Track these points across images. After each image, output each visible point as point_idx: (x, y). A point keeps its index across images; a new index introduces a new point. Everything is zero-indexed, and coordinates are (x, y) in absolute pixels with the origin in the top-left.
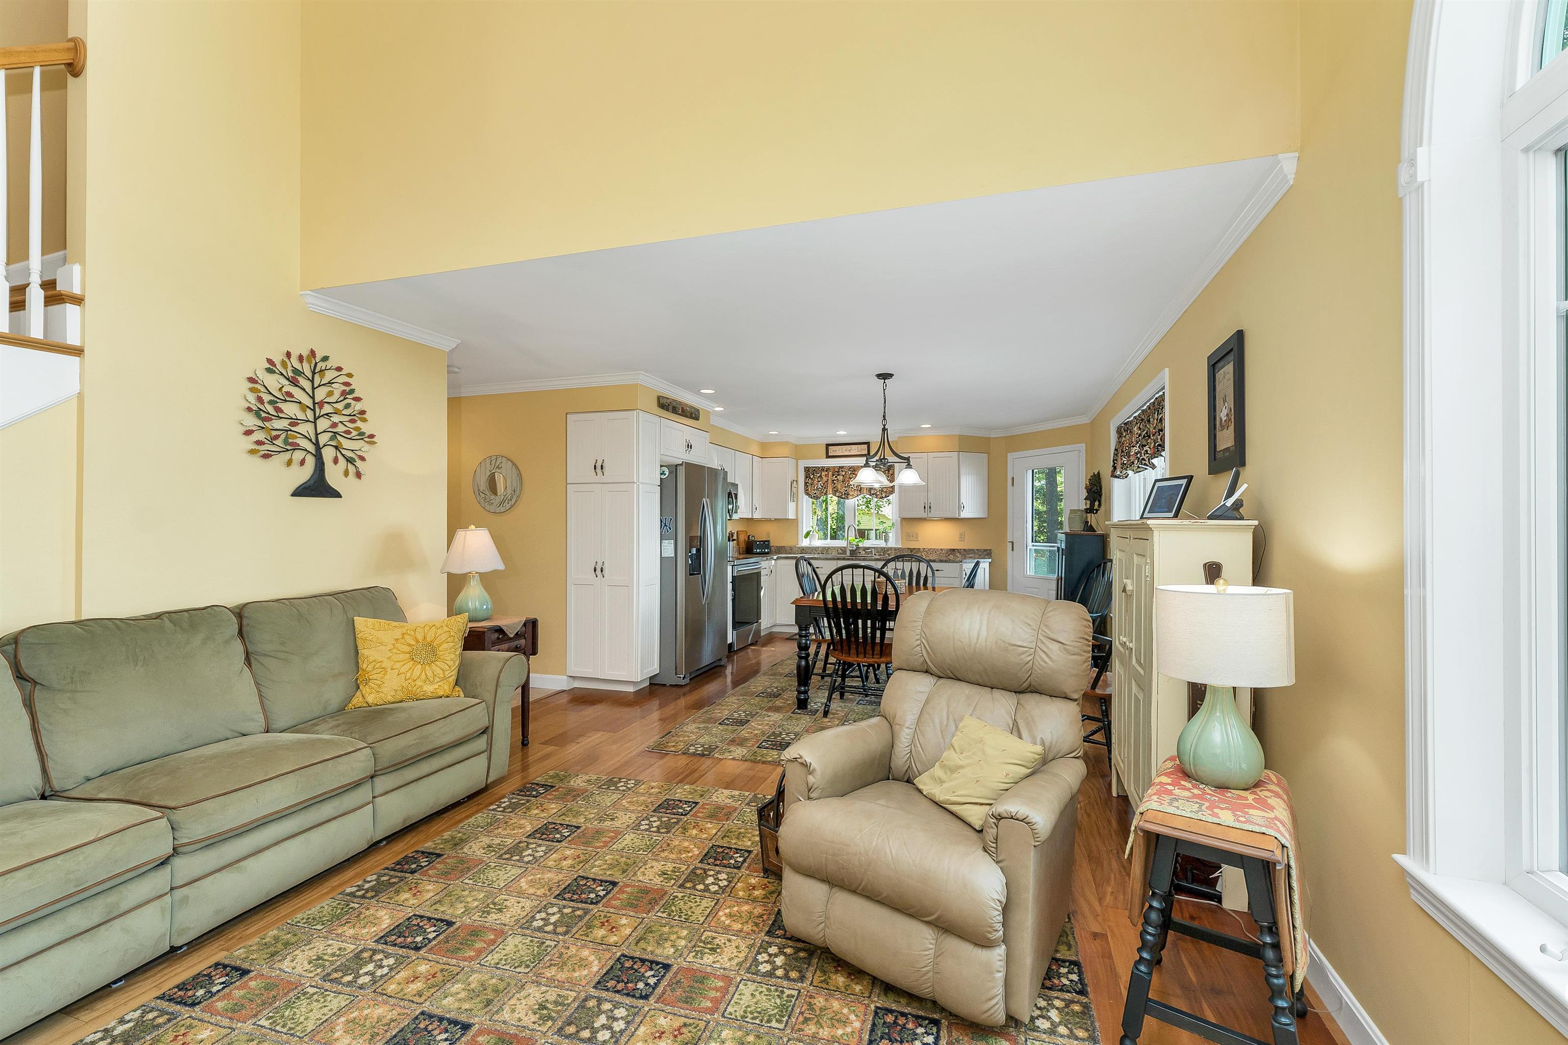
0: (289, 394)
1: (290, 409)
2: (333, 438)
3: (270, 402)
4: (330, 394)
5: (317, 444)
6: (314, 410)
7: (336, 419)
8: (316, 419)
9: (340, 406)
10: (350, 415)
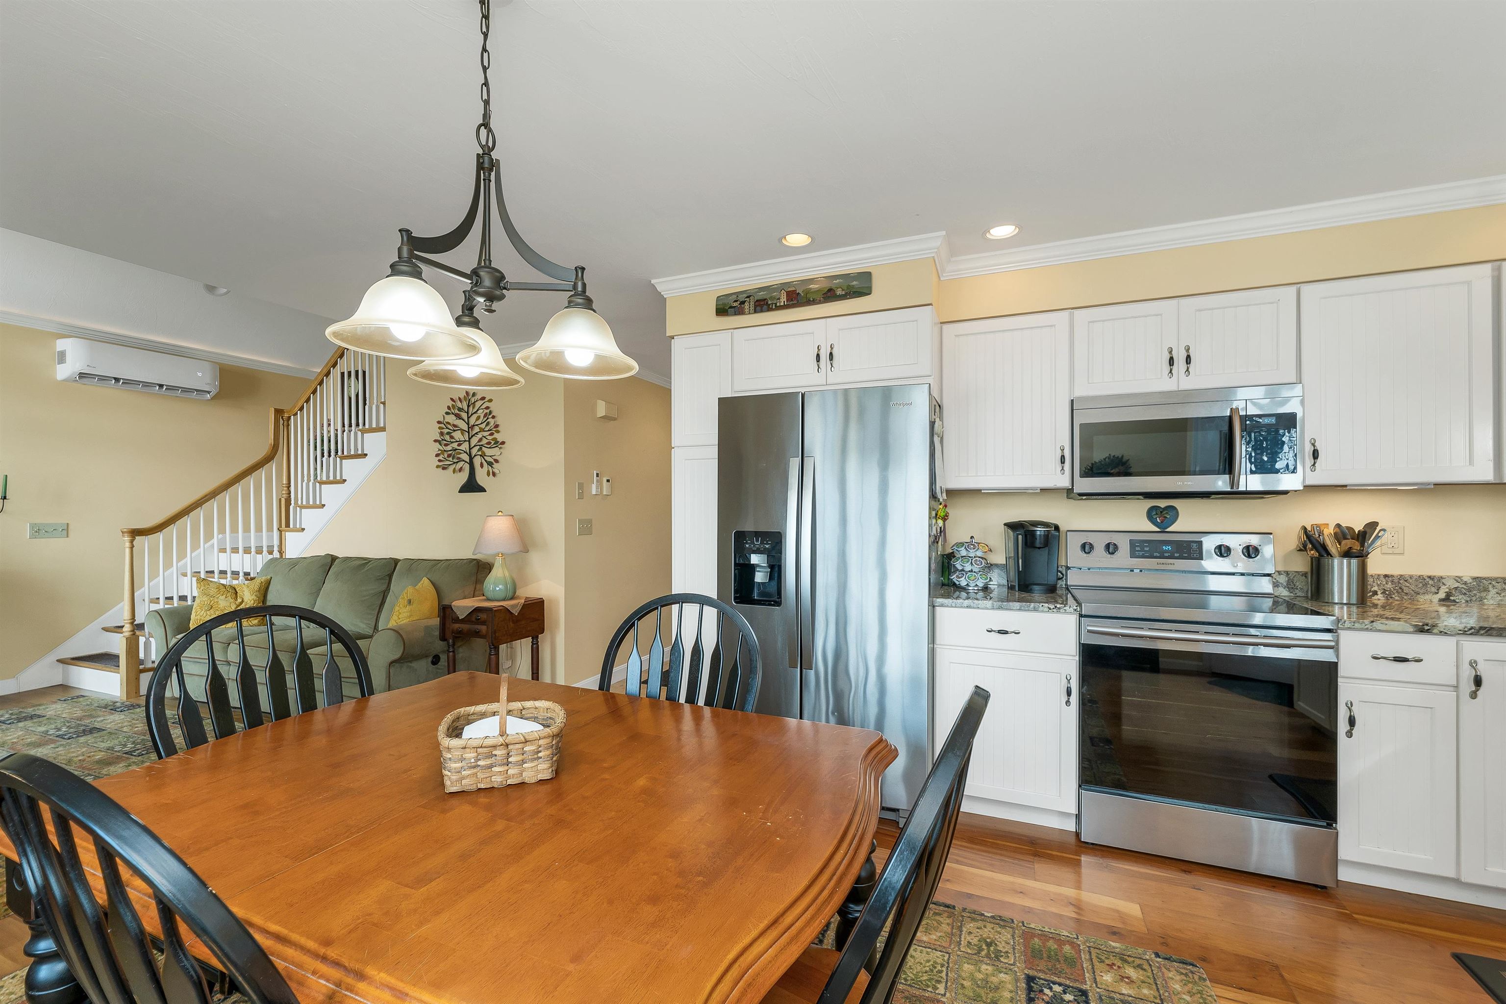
0: (455, 426)
1: (458, 435)
2: (480, 449)
3: (448, 433)
4: (478, 418)
5: (470, 455)
6: (469, 432)
7: (480, 436)
8: (470, 439)
9: (483, 426)
10: (489, 431)
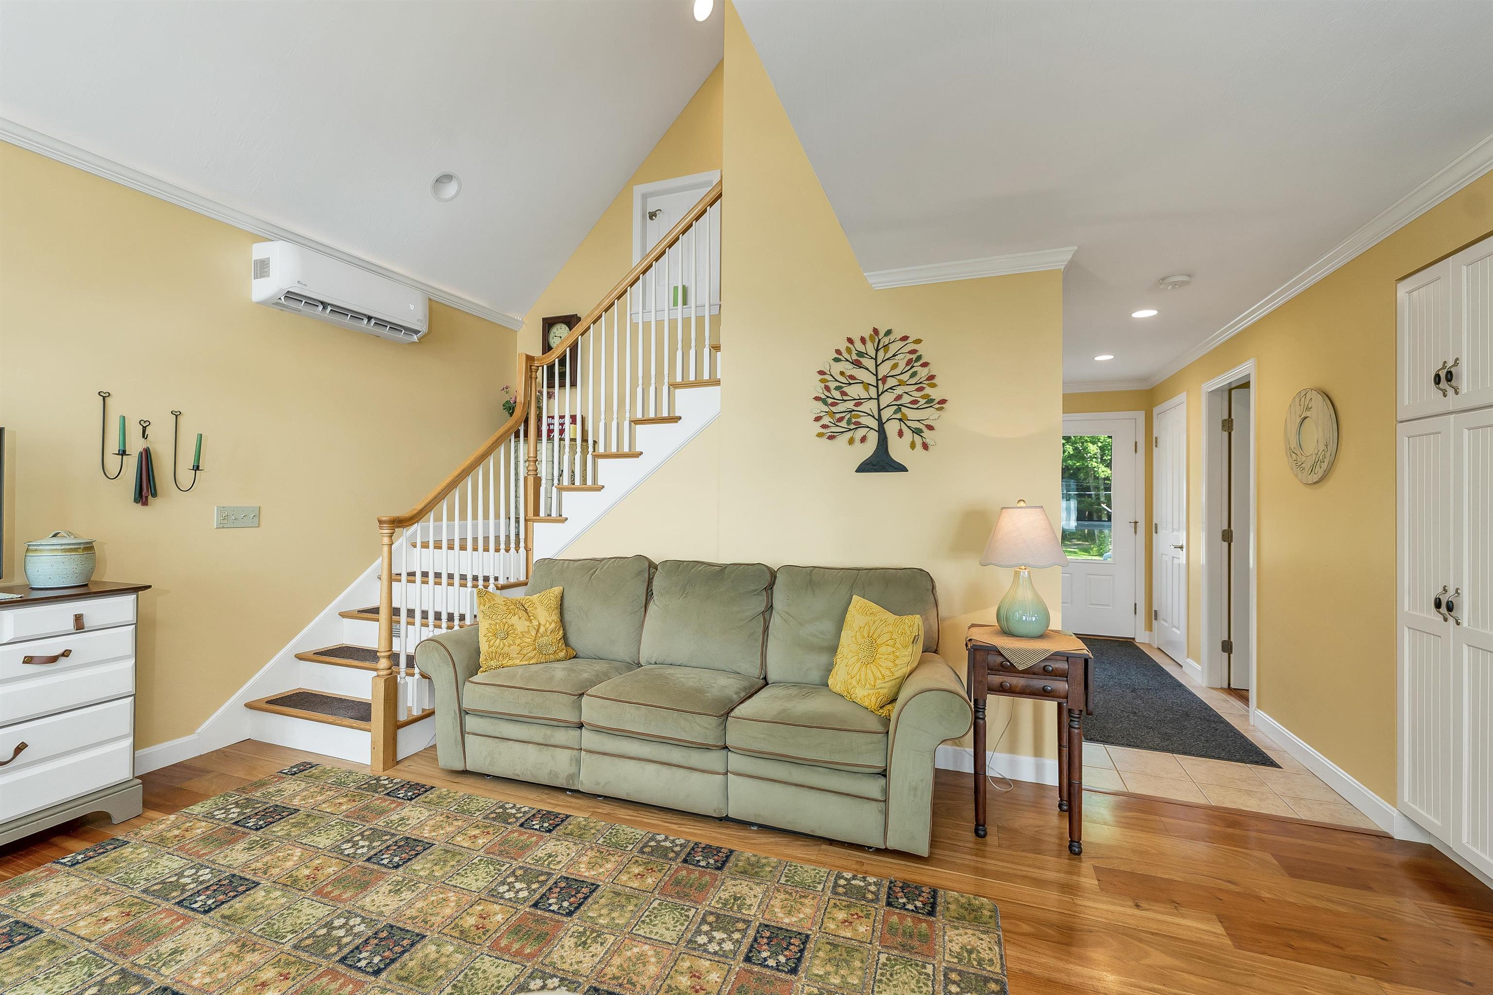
0: (852, 377)
1: (855, 391)
2: (898, 410)
3: (837, 388)
4: (895, 366)
5: (879, 419)
6: (877, 387)
7: (899, 391)
8: (879, 396)
9: (905, 377)
10: (916, 384)
